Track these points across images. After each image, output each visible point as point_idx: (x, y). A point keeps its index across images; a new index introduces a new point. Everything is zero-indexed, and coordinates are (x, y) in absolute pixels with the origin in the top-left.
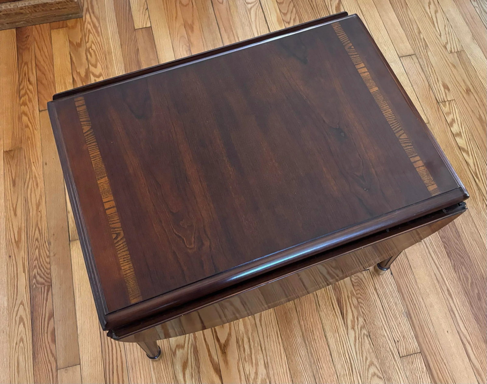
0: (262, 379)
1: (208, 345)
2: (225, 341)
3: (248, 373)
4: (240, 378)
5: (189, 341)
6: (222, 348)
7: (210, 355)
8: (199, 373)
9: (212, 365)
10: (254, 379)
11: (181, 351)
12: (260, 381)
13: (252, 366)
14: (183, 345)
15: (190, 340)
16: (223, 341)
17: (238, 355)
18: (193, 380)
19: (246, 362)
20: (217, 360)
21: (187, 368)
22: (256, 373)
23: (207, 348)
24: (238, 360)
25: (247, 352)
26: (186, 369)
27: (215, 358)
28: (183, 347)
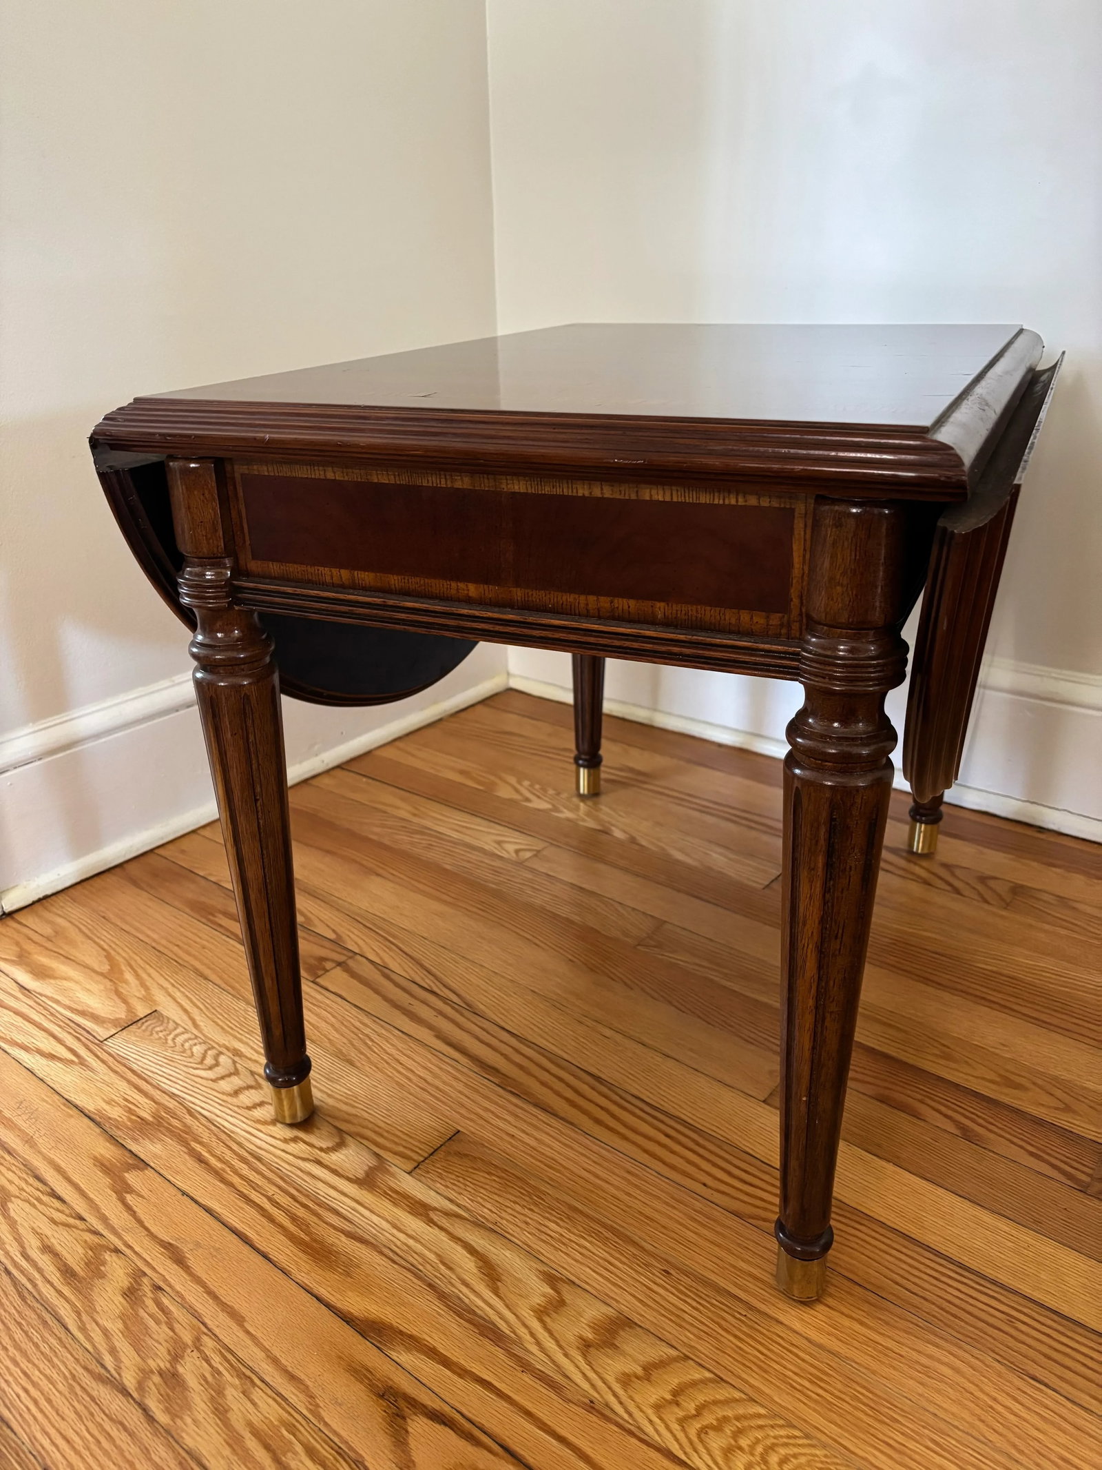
0: (190, 1409)
1: (460, 1376)
2: (407, 1431)
3: (257, 1395)
4: (275, 1361)
5: (538, 1343)
6: (402, 1404)
7: (433, 1353)
8: (430, 1285)
9: (401, 1332)
10: (220, 1392)
11: (537, 1300)
12: (197, 1400)
13: (250, 1424)
14: (547, 1320)
15: (534, 1349)
16: (418, 1426)
17: (326, 1424)
18: (432, 1257)
19: (283, 1423)
20: (394, 1355)
21: (475, 1271)
22: (221, 1412)
23: (456, 1364)
24: (317, 1406)
25: (296, 1453)
26: (479, 1268)
27: (407, 1358)
28: (541, 1313)
